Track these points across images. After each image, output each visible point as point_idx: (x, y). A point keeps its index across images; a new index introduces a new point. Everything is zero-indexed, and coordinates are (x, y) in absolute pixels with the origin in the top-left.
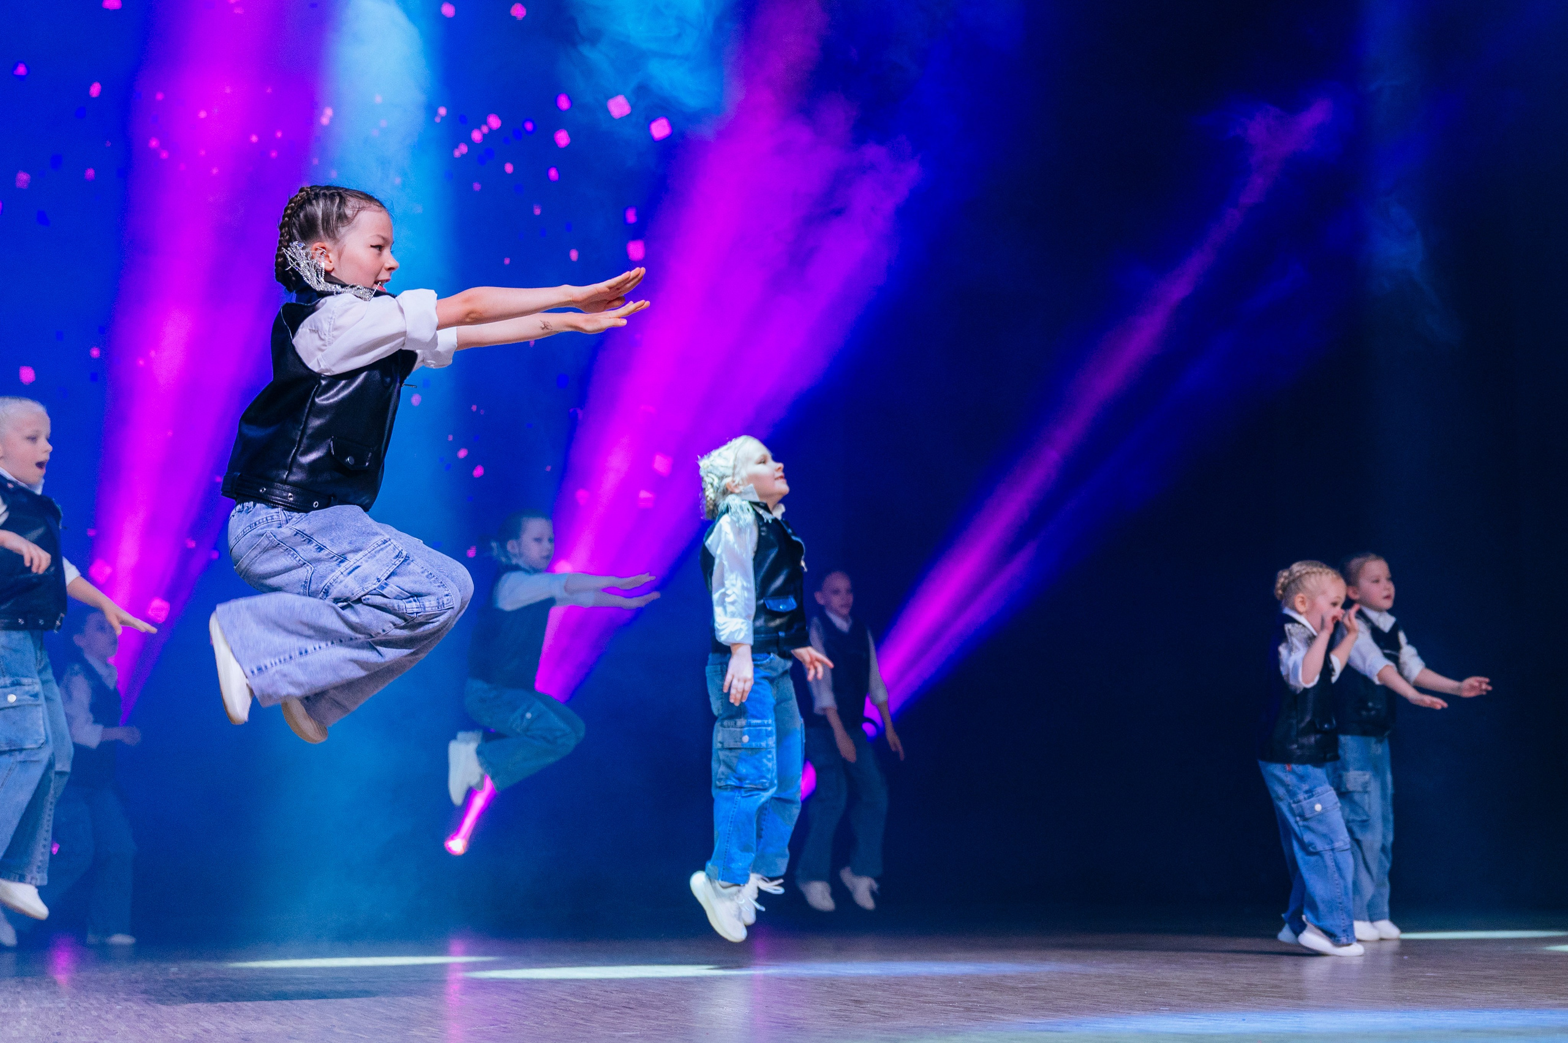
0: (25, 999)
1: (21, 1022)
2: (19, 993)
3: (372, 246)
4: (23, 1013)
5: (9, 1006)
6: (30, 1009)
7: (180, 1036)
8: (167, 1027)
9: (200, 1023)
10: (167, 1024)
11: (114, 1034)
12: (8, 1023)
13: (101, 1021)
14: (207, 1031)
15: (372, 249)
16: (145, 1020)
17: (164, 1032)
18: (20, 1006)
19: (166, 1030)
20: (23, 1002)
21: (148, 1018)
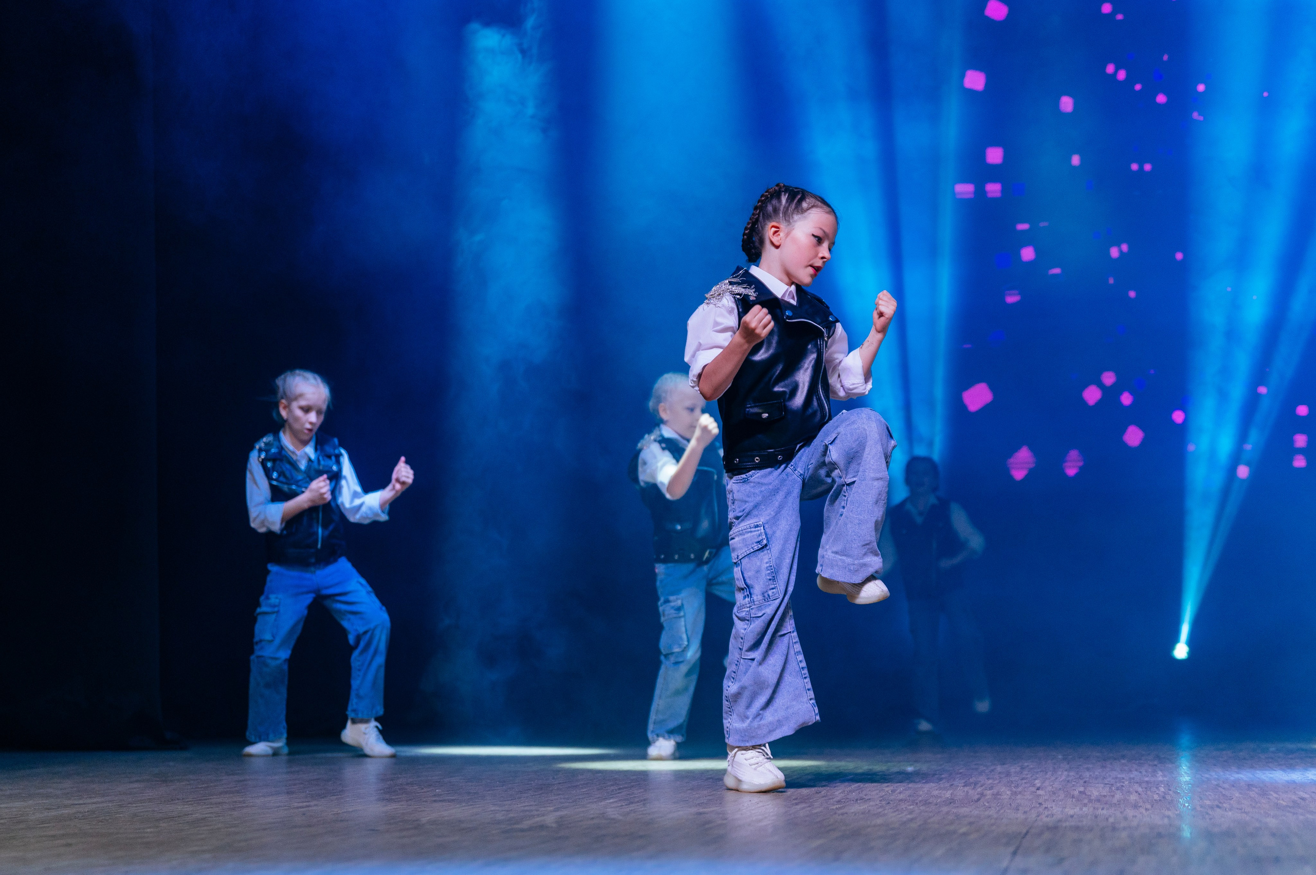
0: (1161, 771)
1: (1160, 788)
2: (1156, 765)
3: (813, 235)
4: (1161, 782)
5: (1150, 775)
6: (1165, 779)
7: (1282, 802)
8: (1272, 795)
9: (1297, 792)
10: (1272, 793)
11: (1230, 799)
12: (1150, 789)
13: (1220, 789)
14: (1303, 799)
15: (812, 237)
16: (1254, 789)
17: (1269, 798)
18: (1158, 775)
19: (1271, 797)
20: (1160, 773)
21: (1256, 788)
